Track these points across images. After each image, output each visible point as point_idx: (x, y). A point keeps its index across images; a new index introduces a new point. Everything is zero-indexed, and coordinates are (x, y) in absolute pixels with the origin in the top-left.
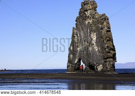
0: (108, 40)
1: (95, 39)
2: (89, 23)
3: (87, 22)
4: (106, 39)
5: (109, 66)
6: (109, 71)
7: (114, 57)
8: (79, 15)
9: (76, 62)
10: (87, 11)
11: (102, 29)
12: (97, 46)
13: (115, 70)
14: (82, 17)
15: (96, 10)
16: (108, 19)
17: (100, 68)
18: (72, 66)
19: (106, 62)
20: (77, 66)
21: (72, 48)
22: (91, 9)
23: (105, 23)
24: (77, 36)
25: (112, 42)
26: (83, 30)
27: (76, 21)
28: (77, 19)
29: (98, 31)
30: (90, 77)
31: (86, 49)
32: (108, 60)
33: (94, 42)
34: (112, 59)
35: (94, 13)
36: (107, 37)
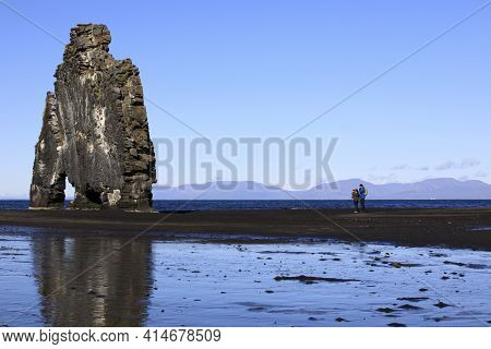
0: (136, 127)
1: (103, 122)
2: (88, 81)
3: (83, 80)
4: (130, 125)
5: (136, 193)
6: (135, 206)
7: (150, 171)
8: (62, 62)
9: (53, 182)
10: (83, 50)
11: (121, 98)
12: (108, 140)
13: (151, 203)
14: (71, 66)
15: (108, 50)
16: (137, 74)
17: (114, 198)
18: (42, 193)
19: (128, 181)
20: (56, 192)
21: (42, 146)
22: (93, 47)
23: (129, 84)
24: (58, 114)
25: (147, 131)
26: (72, 98)
27: (56, 76)
28: (57, 70)
29: (112, 102)
30: (88, 221)
31: (80, 148)
32: (134, 177)
33: (99, 132)
34: (144, 176)
35: (102, 57)
36: (133, 119)
